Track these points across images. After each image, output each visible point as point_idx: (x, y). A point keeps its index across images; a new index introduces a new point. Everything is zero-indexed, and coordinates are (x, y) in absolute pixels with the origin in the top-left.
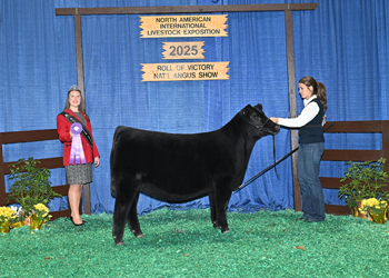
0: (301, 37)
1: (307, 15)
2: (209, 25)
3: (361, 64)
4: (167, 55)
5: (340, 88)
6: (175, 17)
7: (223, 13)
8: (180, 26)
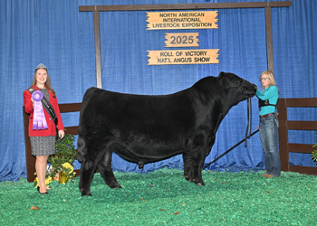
0: (279, 29)
1: (284, 10)
2: (203, 20)
4: (168, 44)
5: (311, 71)
6: (175, 13)
7: (214, 9)
8: (179, 20)
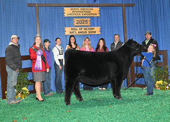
0: (129, 17)
1: (131, 8)
2: (92, 12)
3: (152, 28)
4: (75, 24)
6: (78, 8)
7: (97, 7)
